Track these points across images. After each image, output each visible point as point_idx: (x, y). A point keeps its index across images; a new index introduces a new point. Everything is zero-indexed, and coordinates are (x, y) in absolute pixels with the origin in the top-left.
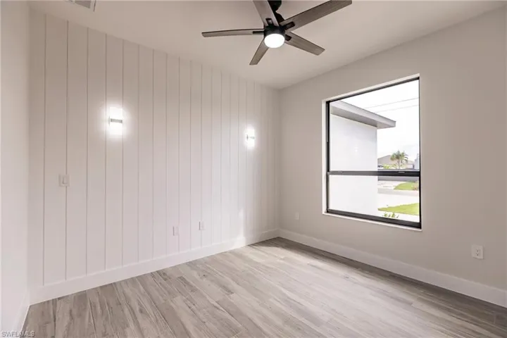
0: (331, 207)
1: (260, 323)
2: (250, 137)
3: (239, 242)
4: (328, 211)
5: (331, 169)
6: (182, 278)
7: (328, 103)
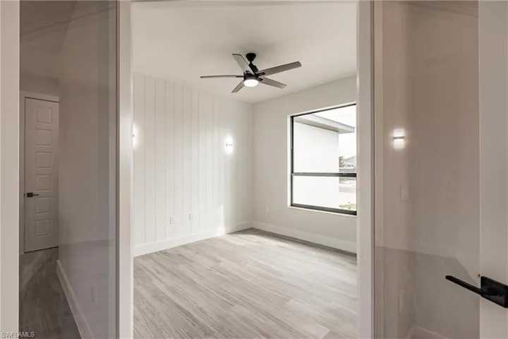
0: (295, 202)
1: (242, 277)
2: (229, 144)
3: (220, 231)
4: (292, 205)
5: (295, 171)
6: (180, 255)
7: (292, 117)
